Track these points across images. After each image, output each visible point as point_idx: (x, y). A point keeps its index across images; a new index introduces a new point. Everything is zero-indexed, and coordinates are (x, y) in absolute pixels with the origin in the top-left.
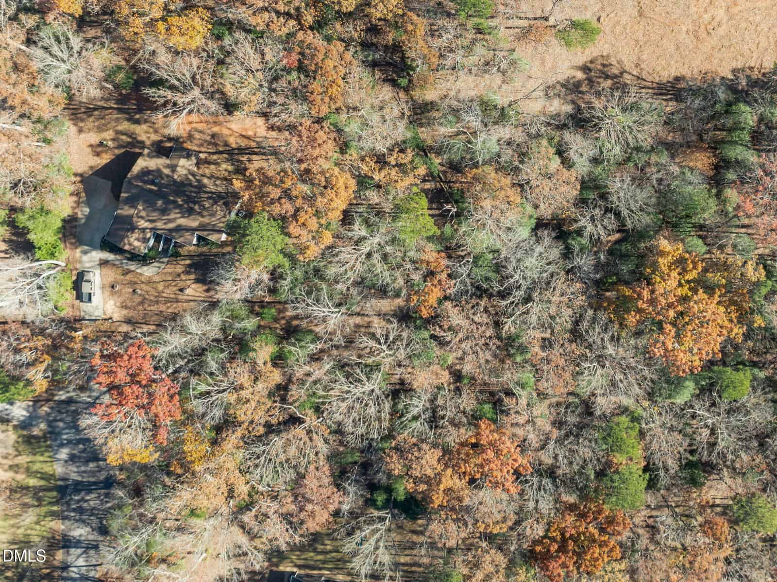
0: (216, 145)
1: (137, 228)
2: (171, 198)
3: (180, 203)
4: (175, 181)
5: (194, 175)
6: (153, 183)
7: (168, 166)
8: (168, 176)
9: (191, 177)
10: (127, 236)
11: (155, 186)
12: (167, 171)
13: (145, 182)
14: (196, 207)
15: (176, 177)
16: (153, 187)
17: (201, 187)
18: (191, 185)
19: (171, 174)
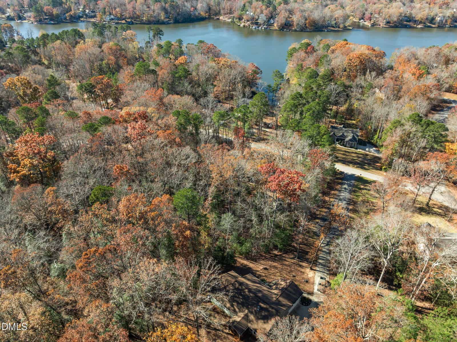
0: (215, 335)
1: (280, 290)
2: (251, 295)
3: (246, 290)
4: (248, 308)
5: (235, 311)
6: (262, 309)
7: (250, 321)
8: (252, 313)
9: (237, 310)
10: (286, 286)
11: (260, 306)
12: (252, 317)
13: (266, 310)
14: (237, 285)
15: (246, 311)
16: (262, 305)
17: (232, 300)
18: (238, 303)
19: (249, 314)
